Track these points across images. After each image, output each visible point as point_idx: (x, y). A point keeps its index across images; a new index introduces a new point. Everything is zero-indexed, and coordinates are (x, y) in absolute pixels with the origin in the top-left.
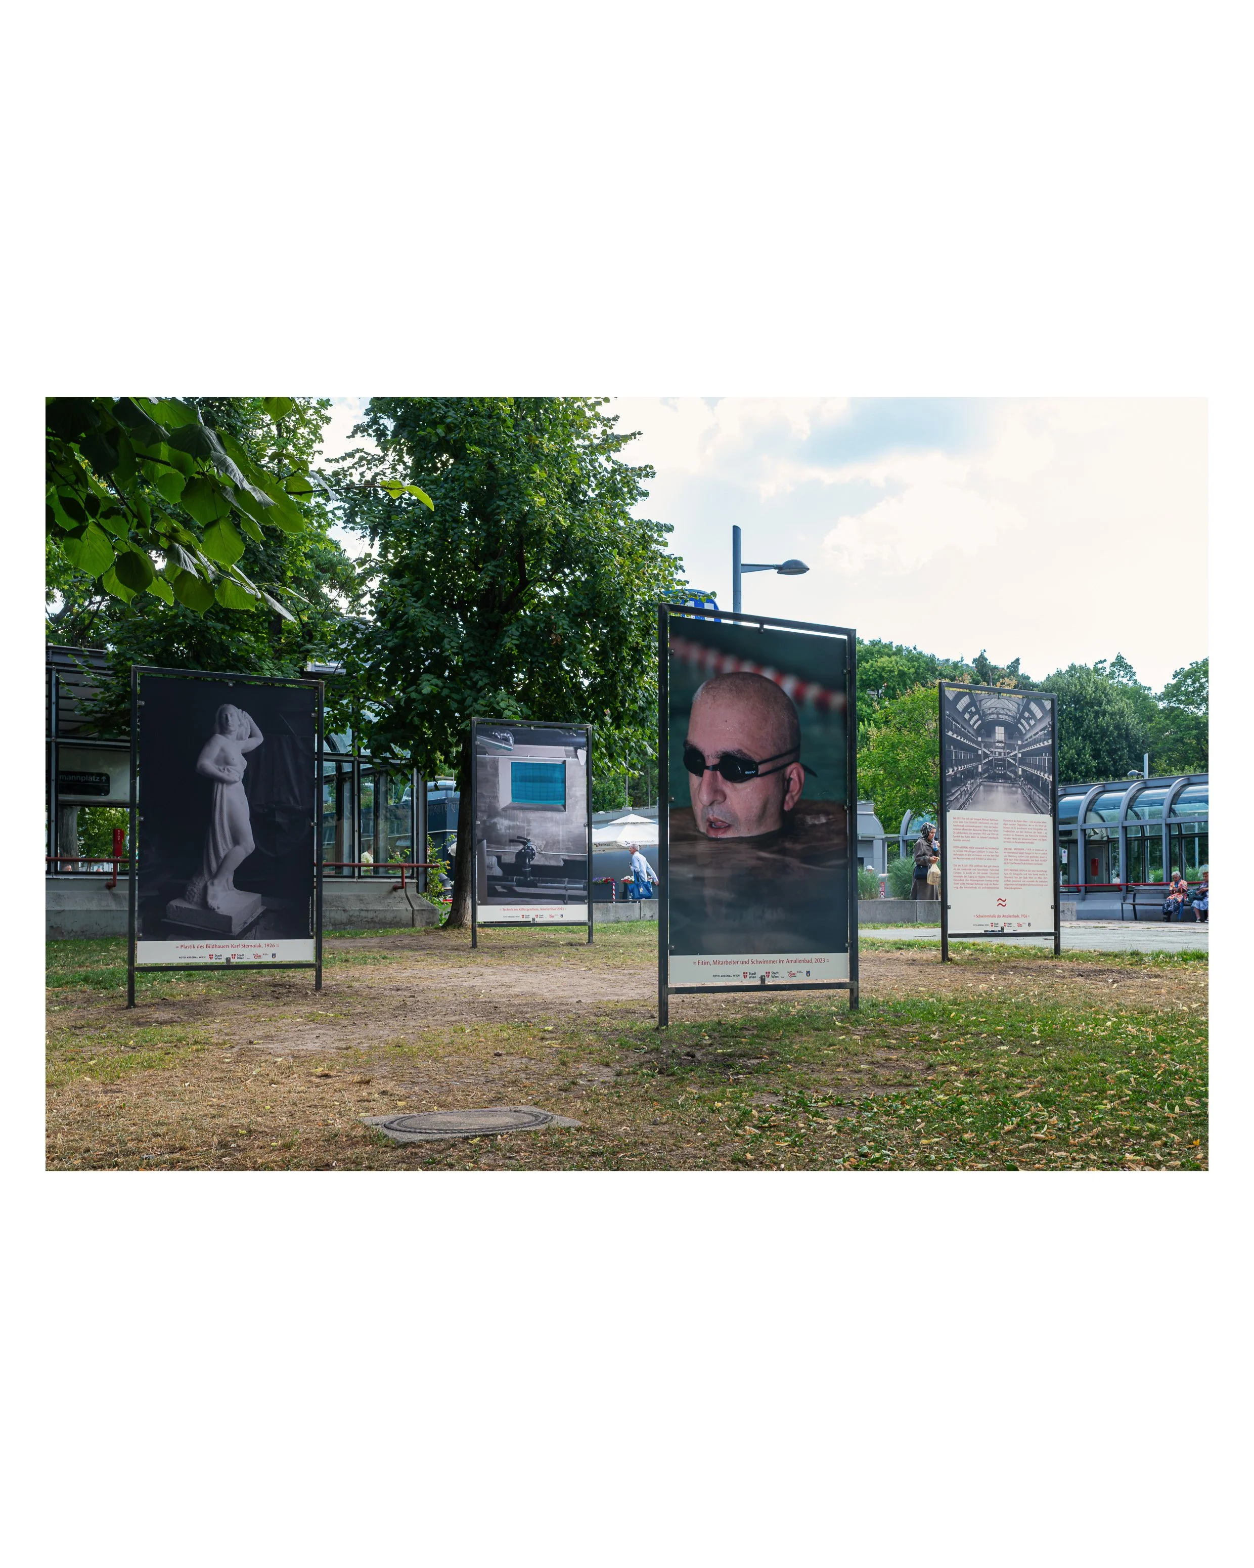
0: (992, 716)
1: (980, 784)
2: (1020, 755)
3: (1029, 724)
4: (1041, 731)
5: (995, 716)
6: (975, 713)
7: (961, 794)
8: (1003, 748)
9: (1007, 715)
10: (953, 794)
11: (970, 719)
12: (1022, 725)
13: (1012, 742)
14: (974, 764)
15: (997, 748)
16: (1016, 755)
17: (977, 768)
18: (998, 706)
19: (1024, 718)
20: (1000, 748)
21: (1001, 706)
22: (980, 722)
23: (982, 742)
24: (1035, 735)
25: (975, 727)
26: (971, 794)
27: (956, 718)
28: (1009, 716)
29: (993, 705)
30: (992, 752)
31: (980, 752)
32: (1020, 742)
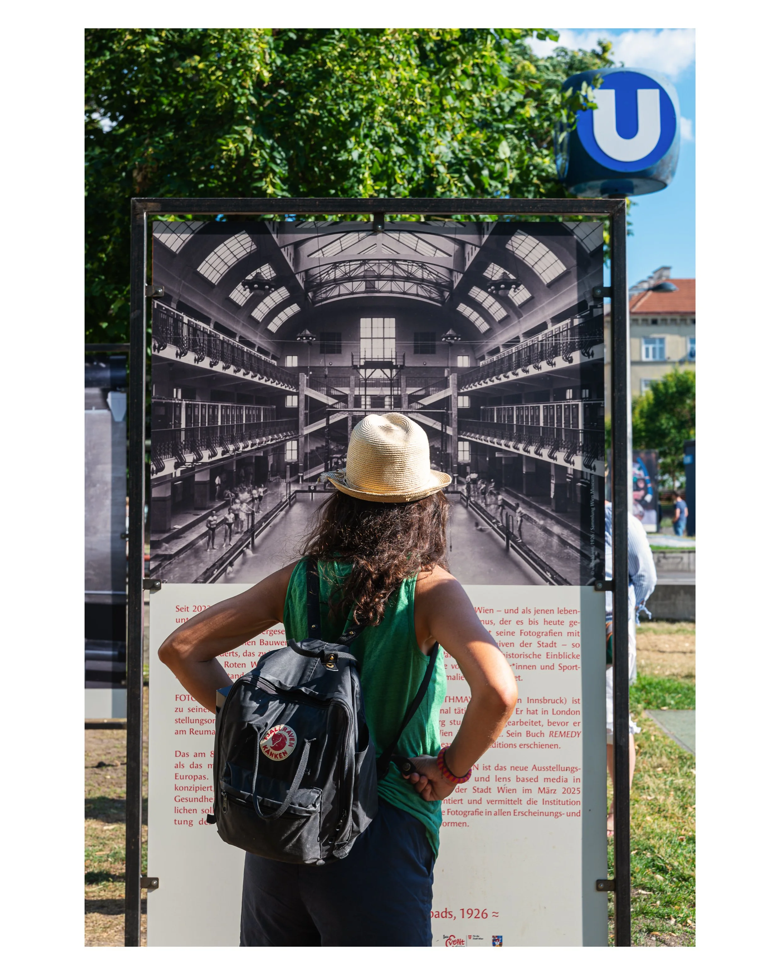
0: (346, 288)
1: (292, 500)
2: (464, 402)
3: (506, 302)
4: (557, 319)
5: (360, 287)
6: (275, 284)
7: (211, 534)
8: (392, 383)
9: (409, 278)
10: (178, 535)
11: (253, 303)
12: (477, 306)
13: (431, 362)
14: (268, 440)
15: (366, 383)
16: (446, 402)
17: (280, 449)
18: (371, 254)
19: (485, 284)
20: (377, 383)
21: (386, 253)
22: (294, 308)
23: (301, 369)
24: (530, 334)
25: (273, 327)
26: (252, 532)
27: (197, 302)
28: (421, 282)
29: (352, 253)
30: (343, 398)
31: (291, 402)
32: (463, 362)
